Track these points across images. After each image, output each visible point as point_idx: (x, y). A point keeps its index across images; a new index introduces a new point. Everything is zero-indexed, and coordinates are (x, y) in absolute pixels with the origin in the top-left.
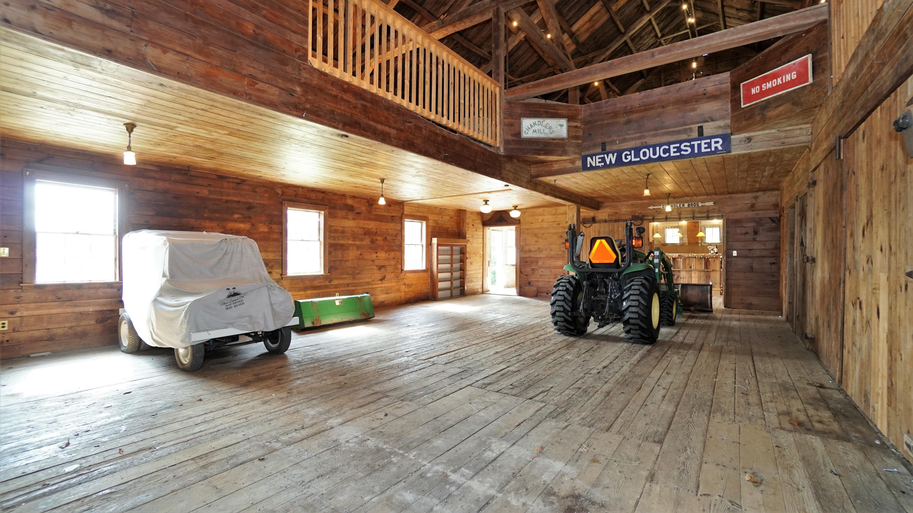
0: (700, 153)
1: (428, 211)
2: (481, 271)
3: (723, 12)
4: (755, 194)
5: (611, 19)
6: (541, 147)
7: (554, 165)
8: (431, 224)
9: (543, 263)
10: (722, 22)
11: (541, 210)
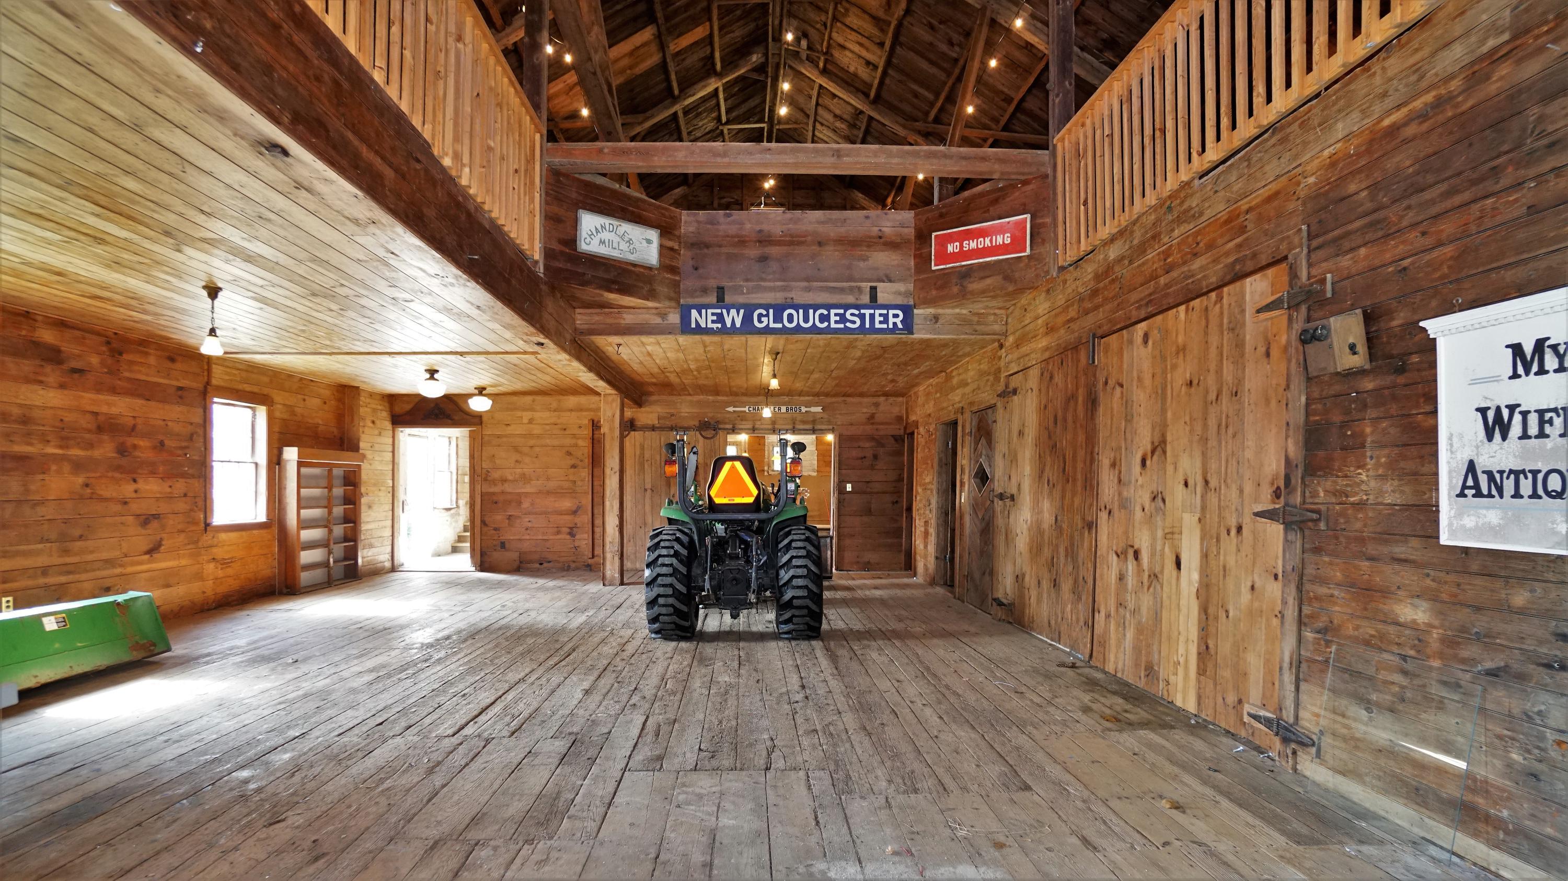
0: (873, 330)
1: (271, 382)
2: (389, 523)
3: (816, 113)
4: (875, 400)
5: (663, 65)
6: (610, 276)
7: (625, 316)
8: (278, 414)
9: (532, 504)
10: (811, 128)
11: (529, 399)
